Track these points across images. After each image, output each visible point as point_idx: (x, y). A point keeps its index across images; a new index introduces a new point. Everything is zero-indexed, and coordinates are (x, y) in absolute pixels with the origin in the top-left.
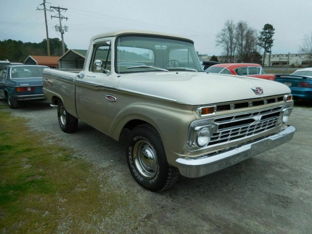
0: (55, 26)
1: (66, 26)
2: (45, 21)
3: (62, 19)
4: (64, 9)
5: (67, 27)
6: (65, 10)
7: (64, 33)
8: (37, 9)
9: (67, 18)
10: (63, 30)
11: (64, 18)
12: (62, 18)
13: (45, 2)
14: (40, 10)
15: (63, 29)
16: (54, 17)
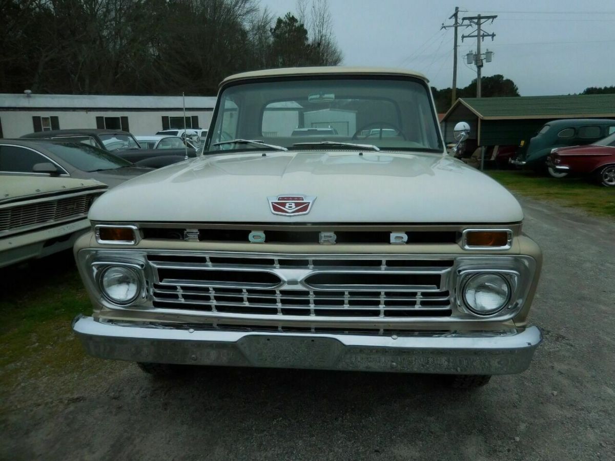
0: (468, 55)
1: (489, 51)
2: (453, 47)
3: (483, 38)
4: (488, 18)
5: (491, 52)
6: (491, 20)
7: (482, 66)
8: (443, 28)
9: (493, 35)
10: (482, 60)
11: (488, 35)
12: (483, 36)
13: (458, 11)
14: (447, 28)
15: (483, 57)
16: (469, 36)
